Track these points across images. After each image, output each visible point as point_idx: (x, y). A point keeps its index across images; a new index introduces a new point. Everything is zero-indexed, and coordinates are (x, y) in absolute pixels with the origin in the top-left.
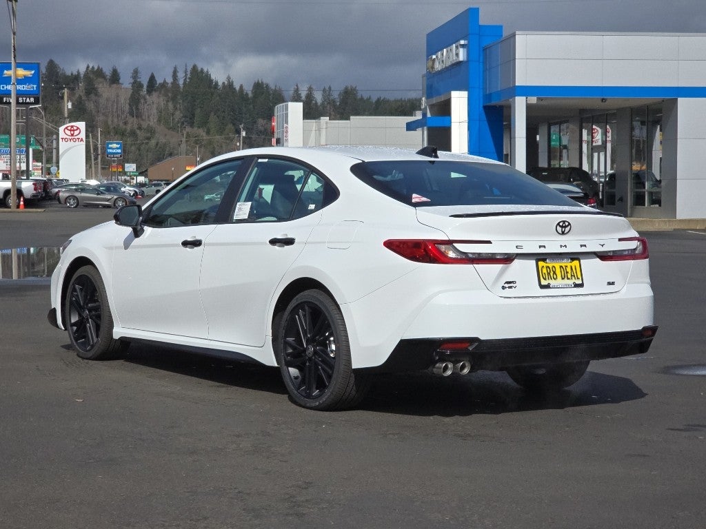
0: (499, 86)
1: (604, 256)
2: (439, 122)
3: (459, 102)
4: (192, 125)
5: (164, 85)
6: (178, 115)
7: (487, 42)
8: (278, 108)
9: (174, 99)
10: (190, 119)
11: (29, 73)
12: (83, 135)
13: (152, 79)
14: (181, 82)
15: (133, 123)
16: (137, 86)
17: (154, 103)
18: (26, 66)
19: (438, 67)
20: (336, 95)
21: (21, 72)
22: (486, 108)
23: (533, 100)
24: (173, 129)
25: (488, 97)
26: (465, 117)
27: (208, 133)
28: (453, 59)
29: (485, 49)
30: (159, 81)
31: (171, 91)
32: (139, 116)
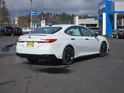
0: (111, 12)
1: (38, 42)
2: (101, 18)
3: (104, 15)
4: (63, 21)
5: (59, 15)
6: (61, 19)
7: (109, 4)
8: (75, 17)
9: (60, 17)
10: (62, 20)
11: (35, 12)
12: (45, 22)
13: (57, 14)
14: (61, 14)
15: (54, 20)
16: (55, 15)
17: (57, 18)
18: (34, 11)
19: (100, 9)
20: (84, 16)
21: (33, 12)
22: (109, 16)
23: (118, 14)
24: (60, 21)
25: (109, 14)
26: (105, 17)
27: (65, 22)
28: (103, 7)
29: (109, 5)
30: (58, 14)
31: (60, 16)
32: (55, 19)
